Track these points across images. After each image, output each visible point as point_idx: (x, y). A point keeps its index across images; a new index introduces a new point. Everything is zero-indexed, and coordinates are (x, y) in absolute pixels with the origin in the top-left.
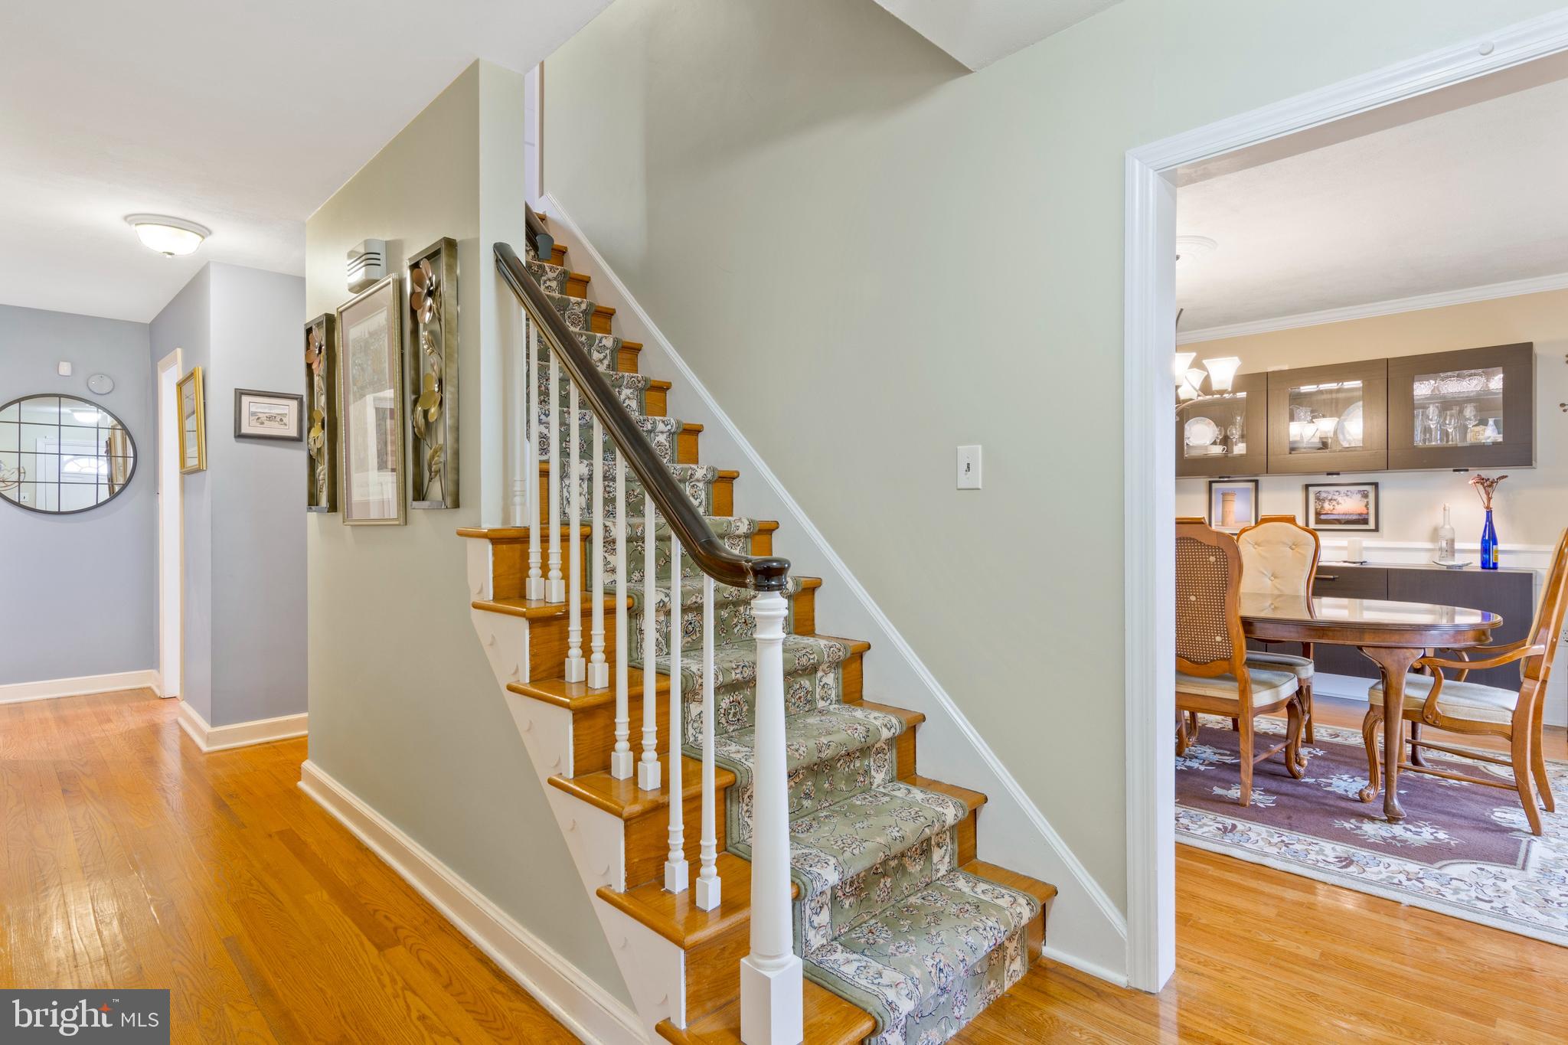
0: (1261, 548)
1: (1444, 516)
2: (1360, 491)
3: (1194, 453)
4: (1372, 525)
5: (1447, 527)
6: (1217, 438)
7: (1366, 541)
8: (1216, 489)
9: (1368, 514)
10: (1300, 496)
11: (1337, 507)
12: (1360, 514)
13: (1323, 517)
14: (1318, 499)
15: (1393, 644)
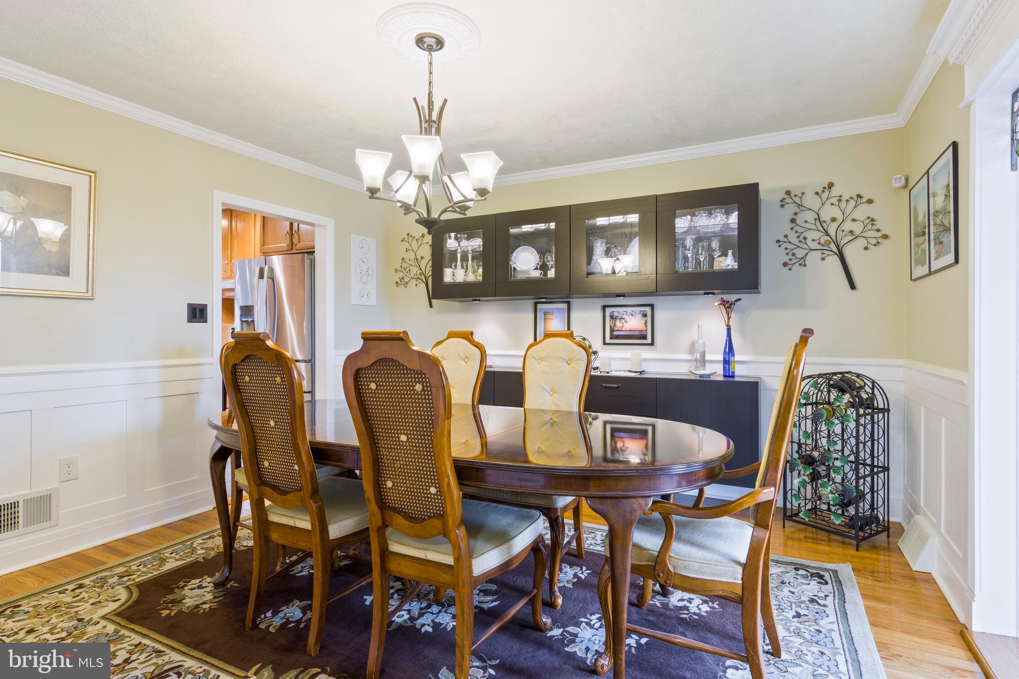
0: (543, 363)
1: (698, 332)
2: (641, 311)
3: (520, 277)
4: (649, 341)
5: (700, 341)
6: (538, 264)
7: (645, 353)
8: (540, 309)
9: (646, 330)
10: (599, 314)
11: (625, 325)
12: (641, 331)
13: (615, 333)
14: (612, 317)
15: (620, 493)
